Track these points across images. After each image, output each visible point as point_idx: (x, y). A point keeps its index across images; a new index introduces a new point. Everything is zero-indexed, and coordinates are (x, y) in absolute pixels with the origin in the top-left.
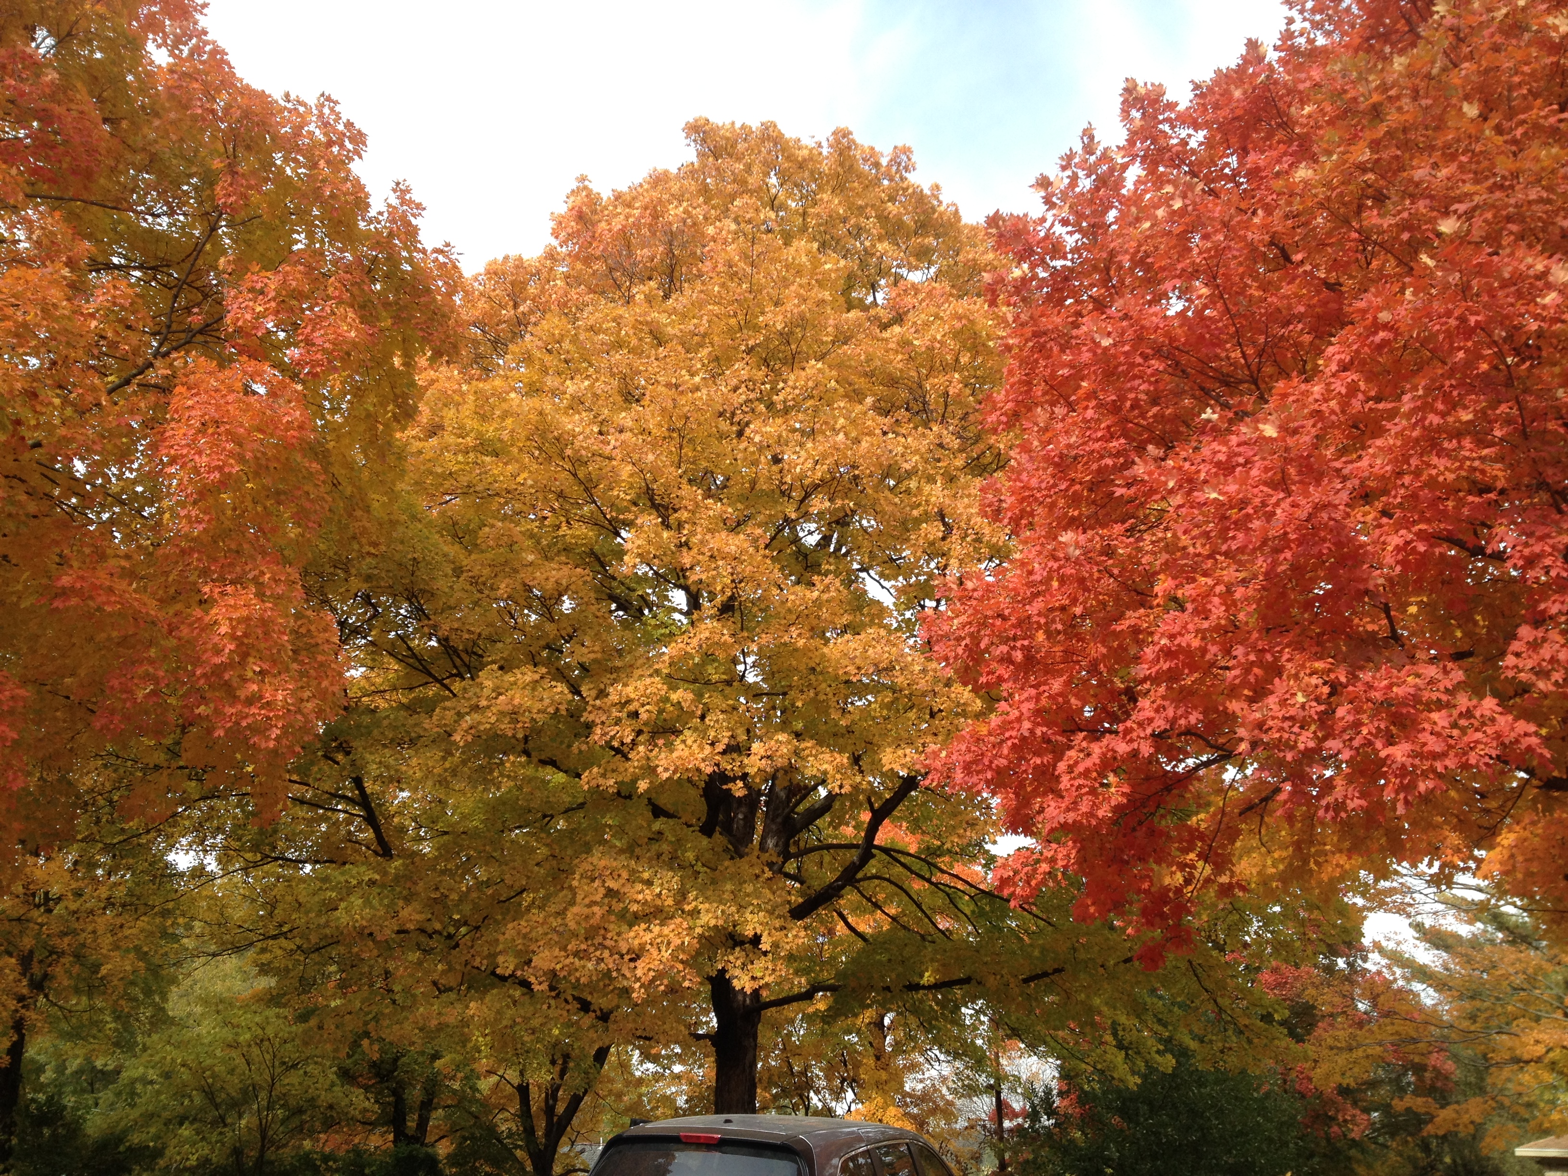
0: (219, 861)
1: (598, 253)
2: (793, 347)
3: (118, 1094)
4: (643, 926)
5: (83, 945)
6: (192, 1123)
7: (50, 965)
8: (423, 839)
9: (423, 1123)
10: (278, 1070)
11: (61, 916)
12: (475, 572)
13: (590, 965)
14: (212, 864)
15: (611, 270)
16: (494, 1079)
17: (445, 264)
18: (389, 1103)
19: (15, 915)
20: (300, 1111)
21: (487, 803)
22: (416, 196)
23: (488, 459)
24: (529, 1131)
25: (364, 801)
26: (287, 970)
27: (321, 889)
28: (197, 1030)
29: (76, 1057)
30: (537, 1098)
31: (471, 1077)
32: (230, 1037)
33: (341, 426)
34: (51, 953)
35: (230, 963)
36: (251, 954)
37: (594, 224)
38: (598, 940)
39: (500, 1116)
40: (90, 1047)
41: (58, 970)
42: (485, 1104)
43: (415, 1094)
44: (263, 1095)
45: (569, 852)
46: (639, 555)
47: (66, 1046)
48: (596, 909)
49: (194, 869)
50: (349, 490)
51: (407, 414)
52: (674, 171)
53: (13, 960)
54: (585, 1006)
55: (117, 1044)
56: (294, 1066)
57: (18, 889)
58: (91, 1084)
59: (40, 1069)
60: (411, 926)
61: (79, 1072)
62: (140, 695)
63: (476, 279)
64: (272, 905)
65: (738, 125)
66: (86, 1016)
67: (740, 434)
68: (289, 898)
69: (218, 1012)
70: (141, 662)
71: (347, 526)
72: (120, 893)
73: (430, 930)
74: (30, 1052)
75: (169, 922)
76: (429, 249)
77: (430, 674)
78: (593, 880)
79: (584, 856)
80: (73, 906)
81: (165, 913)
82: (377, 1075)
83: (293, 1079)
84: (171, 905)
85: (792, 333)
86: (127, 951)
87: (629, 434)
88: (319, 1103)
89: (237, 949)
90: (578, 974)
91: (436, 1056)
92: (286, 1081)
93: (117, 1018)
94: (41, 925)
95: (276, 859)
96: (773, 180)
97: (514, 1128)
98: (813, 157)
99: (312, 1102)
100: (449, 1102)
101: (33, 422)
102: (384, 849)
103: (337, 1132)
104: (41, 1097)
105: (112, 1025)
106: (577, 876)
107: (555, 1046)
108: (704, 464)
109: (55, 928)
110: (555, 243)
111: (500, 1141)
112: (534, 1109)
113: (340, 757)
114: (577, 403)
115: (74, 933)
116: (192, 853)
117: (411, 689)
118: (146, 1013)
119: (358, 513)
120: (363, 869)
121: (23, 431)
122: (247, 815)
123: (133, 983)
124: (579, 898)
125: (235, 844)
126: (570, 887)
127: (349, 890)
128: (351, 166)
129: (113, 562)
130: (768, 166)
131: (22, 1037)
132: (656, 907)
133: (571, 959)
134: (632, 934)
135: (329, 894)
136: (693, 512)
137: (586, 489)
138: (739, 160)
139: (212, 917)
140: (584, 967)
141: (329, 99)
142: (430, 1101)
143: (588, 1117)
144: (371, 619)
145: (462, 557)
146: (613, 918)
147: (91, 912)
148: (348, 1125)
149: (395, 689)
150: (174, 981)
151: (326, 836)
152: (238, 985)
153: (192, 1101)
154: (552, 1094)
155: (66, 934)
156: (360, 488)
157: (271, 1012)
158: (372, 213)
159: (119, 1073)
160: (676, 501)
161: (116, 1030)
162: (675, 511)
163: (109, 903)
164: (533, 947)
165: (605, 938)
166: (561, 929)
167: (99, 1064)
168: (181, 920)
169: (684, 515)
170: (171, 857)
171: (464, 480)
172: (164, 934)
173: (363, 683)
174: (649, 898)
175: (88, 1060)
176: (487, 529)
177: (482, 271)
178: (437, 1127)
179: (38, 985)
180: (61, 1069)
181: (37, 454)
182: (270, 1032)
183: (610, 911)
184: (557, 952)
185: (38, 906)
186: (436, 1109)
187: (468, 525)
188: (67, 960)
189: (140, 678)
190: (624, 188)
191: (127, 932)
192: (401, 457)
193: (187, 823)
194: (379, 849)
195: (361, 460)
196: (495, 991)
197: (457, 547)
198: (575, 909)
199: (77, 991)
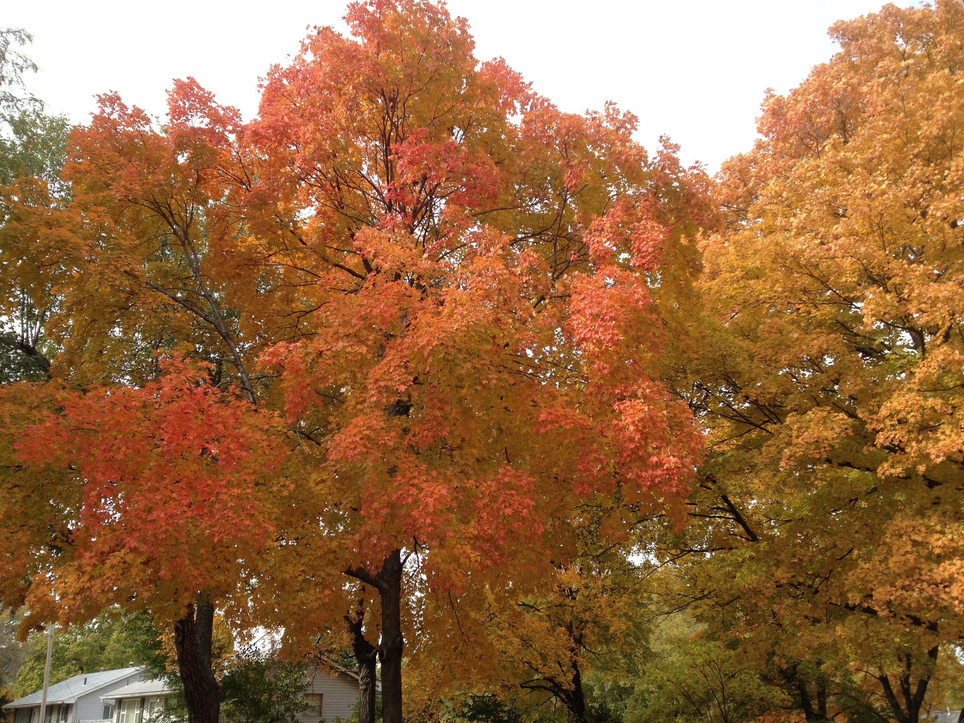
0: (657, 556)
1: (791, 131)
2: (949, 144)
3: (636, 700)
4: (947, 562)
5: (597, 616)
6: (682, 715)
7: (582, 629)
8: (774, 527)
9: (822, 706)
10: (724, 679)
11: (581, 601)
12: (763, 353)
13: (915, 595)
14: (654, 561)
15: (802, 139)
16: (861, 674)
17: (698, 174)
18: (797, 695)
19: (558, 603)
20: (743, 703)
21: (810, 498)
22: (673, 141)
23: (752, 282)
24: (896, 706)
25: (732, 509)
26: (713, 618)
27: (722, 566)
28: (670, 659)
29: (609, 680)
30: (895, 686)
31: (847, 674)
32: (691, 662)
33: (660, 289)
34: (581, 622)
35: (678, 617)
36: (689, 610)
37: (784, 115)
38: (916, 576)
39: (873, 698)
40: (614, 674)
41: (586, 632)
42: (859, 690)
43: (812, 687)
44: (719, 695)
45: (876, 521)
46: (873, 315)
47: (602, 675)
48: (908, 556)
49: (644, 564)
50: (674, 325)
51: (697, 270)
52: (828, 62)
53: (563, 628)
54: (917, 622)
55: (628, 671)
56: (733, 676)
57: (556, 589)
58: (620, 696)
59: (591, 689)
60: (784, 581)
61: (612, 690)
62: (595, 471)
63: (716, 176)
64: (694, 579)
65: (865, 16)
66: (608, 656)
67: (924, 214)
68: (702, 574)
69: (680, 647)
70: (591, 452)
71: (678, 347)
72: (608, 582)
73: (796, 583)
74: (584, 680)
75: (639, 597)
76: (686, 168)
77: (751, 423)
78: (901, 536)
79: (889, 522)
80: (586, 594)
81: (636, 592)
82: (785, 677)
83: (734, 684)
84: (637, 587)
85: (944, 135)
86: (620, 616)
87: (843, 238)
88: (754, 697)
89: (681, 608)
90: (908, 601)
91: (819, 663)
92: (731, 685)
93: (625, 656)
94: (573, 607)
95: (689, 552)
96: (900, 41)
97: (885, 705)
98: (926, 14)
99: (749, 696)
100: (836, 691)
101: (501, 335)
102: (753, 537)
103: (769, 715)
104: (596, 705)
105: (623, 660)
106: (888, 535)
107: (898, 649)
108: (902, 242)
109: (580, 608)
110: (761, 136)
111: (877, 714)
112: (895, 691)
113: (710, 485)
114: (801, 231)
115: (590, 609)
116: (641, 555)
117: (741, 435)
118: (640, 652)
119: (683, 337)
120: (743, 551)
121: (498, 341)
122: (666, 527)
123: (628, 635)
124: (894, 549)
125: (663, 546)
126: (885, 543)
127: (740, 565)
128: (631, 137)
129: (560, 399)
130: (893, 33)
131: (578, 671)
132: (954, 548)
133: (899, 593)
134: (941, 569)
135: (727, 569)
136: (903, 276)
137: (823, 283)
138: (871, 37)
139: (662, 590)
140: (911, 596)
141: (611, 104)
142: (824, 691)
143: (935, 694)
144: (705, 398)
145: (752, 347)
146: (923, 560)
147: (595, 596)
148: (776, 710)
149: (731, 437)
150: (650, 631)
151: (715, 534)
152: (686, 630)
153: (678, 701)
154: (905, 681)
155: (586, 610)
156: (679, 323)
157: (711, 644)
158: (650, 160)
159: (633, 688)
160: (889, 272)
161: (626, 663)
162: (889, 279)
163: (604, 590)
164: (870, 585)
165: (921, 575)
166: (887, 572)
167: (621, 683)
168: (645, 595)
169: (898, 280)
170: (630, 559)
171: (740, 299)
172: (639, 604)
173: (711, 438)
174: (947, 543)
175: (615, 681)
176: (761, 326)
177: (719, 170)
178: (833, 707)
179: (579, 641)
180: (602, 688)
181: (508, 350)
182: (713, 656)
183: (920, 556)
184: (888, 588)
185: (568, 596)
186: (828, 696)
187: (750, 326)
188: (589, 625)
189: (592, 461)
190: (797, 86)
191: (618, 605)
192: (699, 297)
193: (634, 538)
194: (749, 537)
195: (676, 305)
196: (850, 617)
197: (747, 341)
198: (895, 559)
199: (600, 643)
